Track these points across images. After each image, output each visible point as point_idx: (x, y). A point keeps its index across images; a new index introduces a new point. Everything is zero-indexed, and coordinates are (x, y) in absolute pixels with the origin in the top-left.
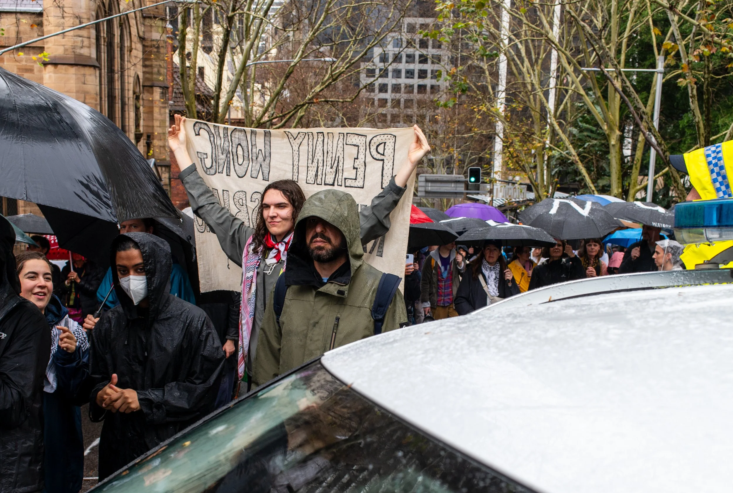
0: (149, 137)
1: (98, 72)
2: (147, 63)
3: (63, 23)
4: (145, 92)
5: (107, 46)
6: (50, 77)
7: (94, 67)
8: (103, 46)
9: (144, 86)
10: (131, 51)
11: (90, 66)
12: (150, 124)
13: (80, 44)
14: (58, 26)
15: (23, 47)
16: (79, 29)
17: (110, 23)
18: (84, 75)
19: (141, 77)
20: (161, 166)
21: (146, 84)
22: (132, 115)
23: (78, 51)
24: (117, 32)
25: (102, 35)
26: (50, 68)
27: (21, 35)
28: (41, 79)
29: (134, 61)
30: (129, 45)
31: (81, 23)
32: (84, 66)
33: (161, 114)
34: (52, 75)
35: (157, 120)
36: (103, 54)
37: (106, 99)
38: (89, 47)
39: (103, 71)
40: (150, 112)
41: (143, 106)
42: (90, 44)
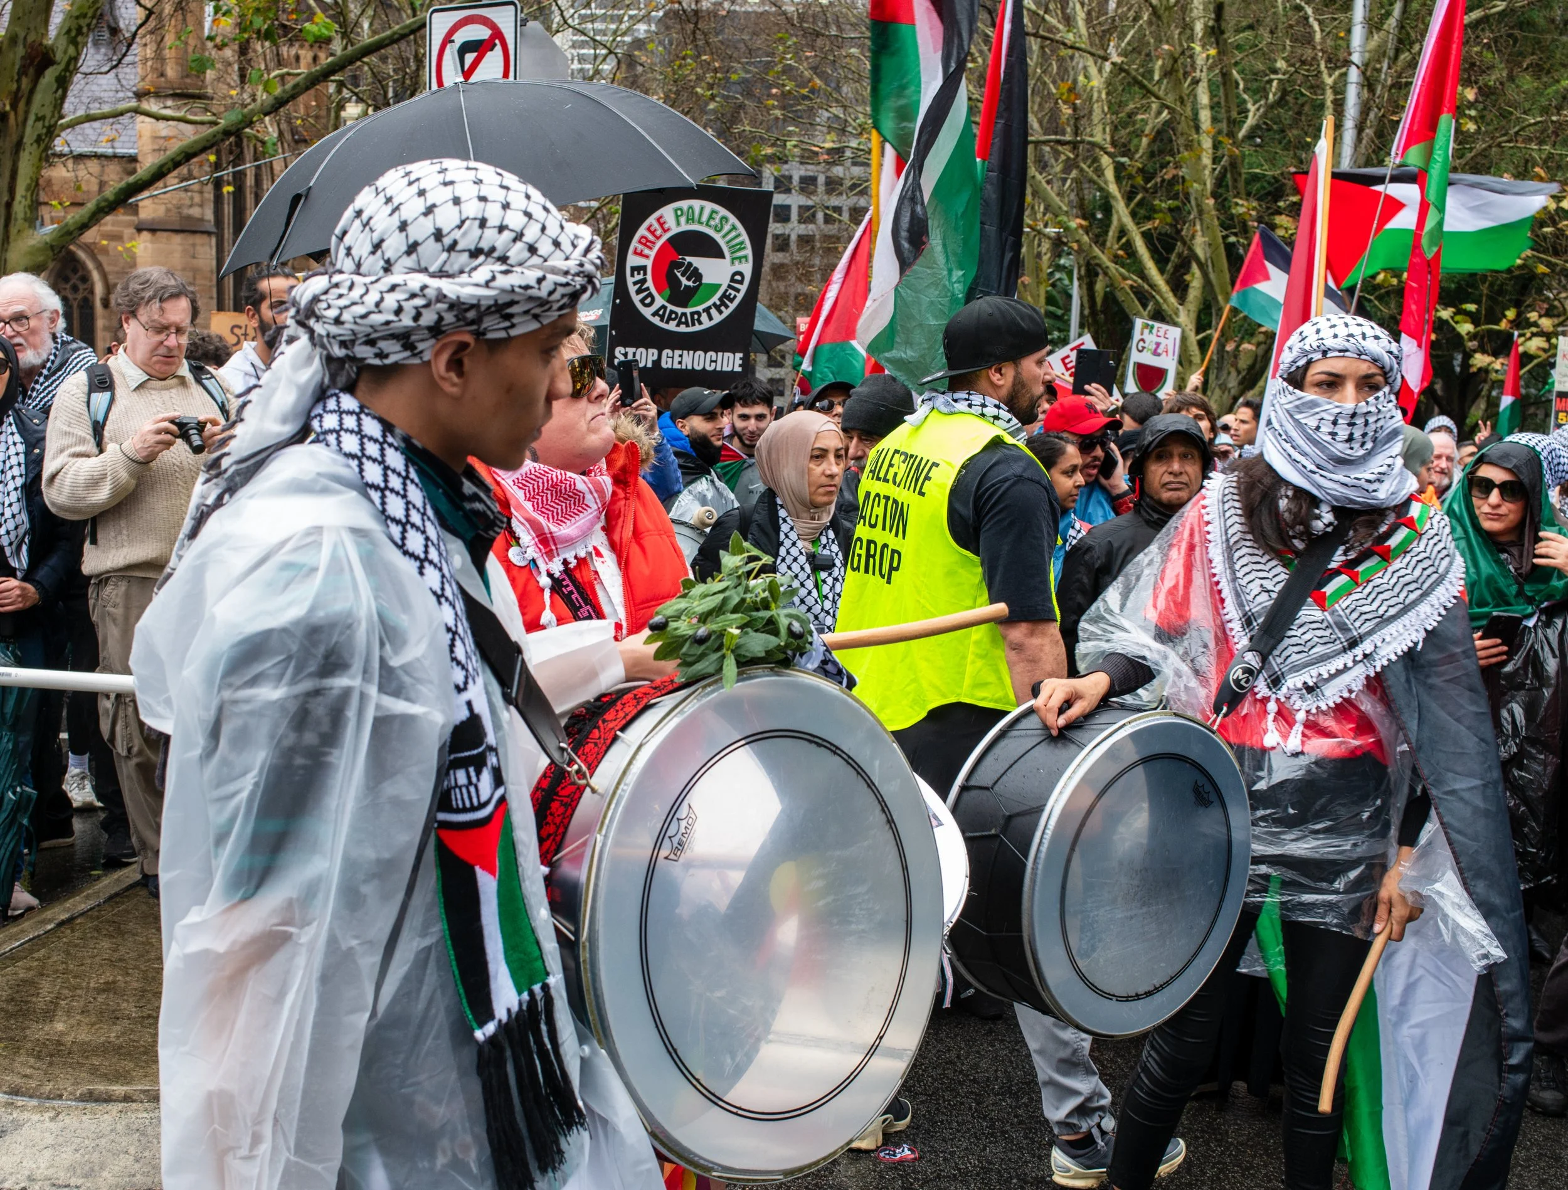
1: (214, 240)
6: (145, 248)
7: (209, 233)
11: (204, 233)
13: (188, 202)
17: (239, 174)
18: (194, 245)
23: (186, 211)
26: (146, 235)
28: (134, 250)
32: (194, 232)
34: (149, 245)
38: (201, 206)
42: (204, 203)
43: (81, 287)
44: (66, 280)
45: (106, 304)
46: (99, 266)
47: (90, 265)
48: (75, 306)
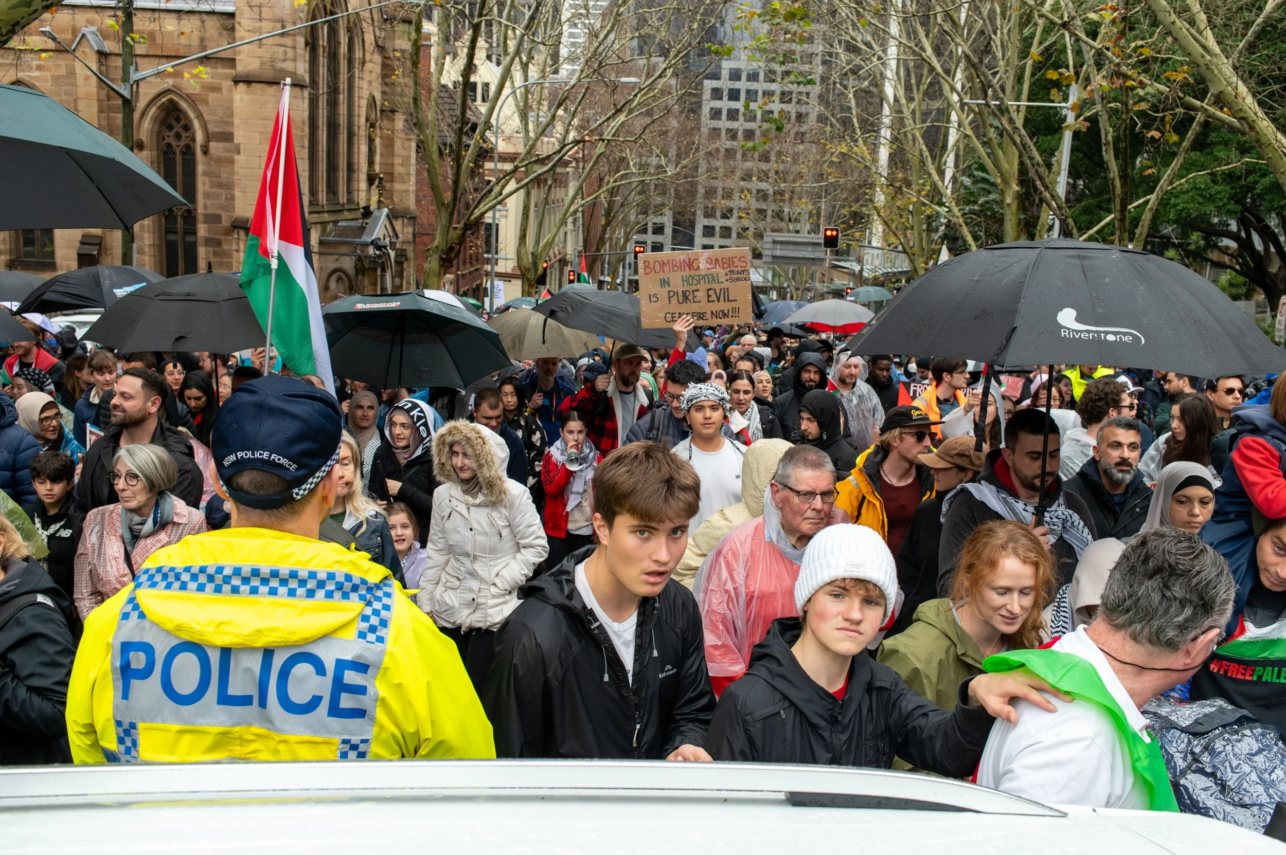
0: (381, 179)
1: (308, 93)
2: (388, 80)
3: (261, 28)
4: (384, 119)
5: (329, 58)
6: (242, 99)
7: (301, 86)
8: (321, 58)
9: (382, 111)
10: (363, 64)
11: (295, 85)
12: (389, 161)
13: (281, 56)
14: (253, 31)
15: (207, 58)
16: (282, 35)
19: (378, 96)
20: (400, 218)
21: (385, 108)
22: (364, 149)
23: (279, 64)
24: (343, 39)
25: (321, 43)
26: (242, 87)
27: (205, 42)
28: (231, 100)
29: (367, 76)
30: (361, 56)
31: (283, 27)
33: (404, 149)
34: (245, 96)
35: (399, 156)
36: (321, 69)
37: (324, 127)
38: (294, 60)
39: (319, 92)
40: (389, 144)
41: (381, 138)
42: (297, 57)
43: (184, 134)
44: (170, 128)
45: (206, 151)
46: (200, 116)
47: (191, 114)
48: (178, 152)
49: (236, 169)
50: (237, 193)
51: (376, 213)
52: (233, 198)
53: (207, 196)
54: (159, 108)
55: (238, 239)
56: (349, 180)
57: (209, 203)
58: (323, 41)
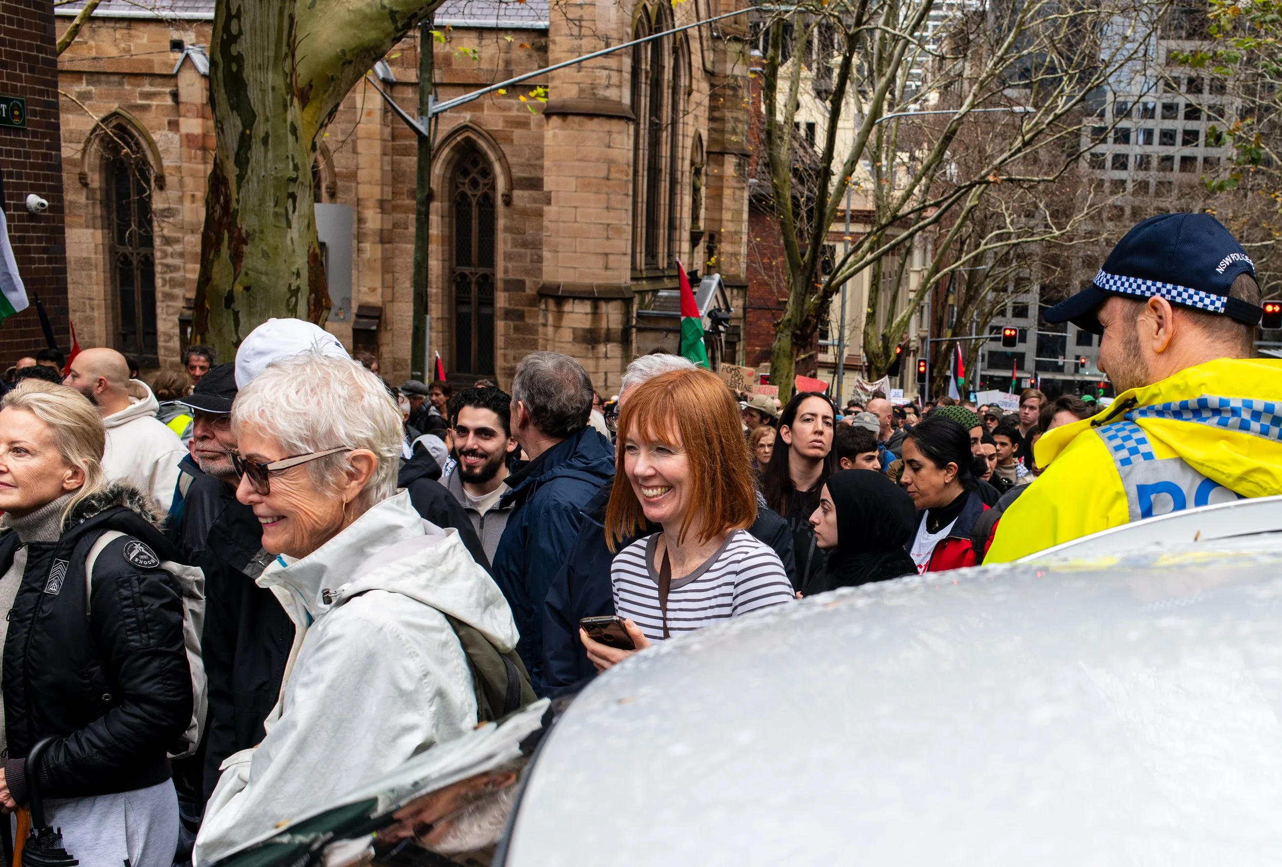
0: (712, 237)
1: (631, 128)
2: (716, 114)
3: (580, 47)
4: (711, 163)
5: (651, 85)
6: (555, 135)
7: (628, 119)
8: (643, 86)
9: (708, 153)
10: (689, 94)
11: (620, 118)
12: (717, 216)
13: (604, 82)
14: (572, 51)
15: (513, 86)
16: (606, 55)
17: (657, 45)
18: (610, 133)
19: (705, 136)
20: (732, 287)
21: (712, 150)
22: (688, 200)
23: (601, 93)
24: (668, 62)
25: (643, 67)
26: (555, 121)
27: (513, 67)
28: (541, 138)
29: (693, 109)
30: (687, 83)
31: (608, 45)
32: (610, 117)
33: (735, 200)
34: (560, 133)
35: (728, 209)
36: (643, 99)
37: (646, 173)
38: (620, 86)
39: (642, 126)
40: (717, 196)
41: (707, 185)
42: (621, 82)
43: (482, 181)
44: (465, 173)
45: (508, 201)
46: (503, 158)
47: (492, 156)
48: (474, 204)
49: (546, 223)
50: (546, 254)
51: (705, 281)
52: (540, 259)
53: (508, 257)
54: (453, 149)
55: (546, 310)
56: (670, 240)
57: (510, 265)
58: (646, 66)
